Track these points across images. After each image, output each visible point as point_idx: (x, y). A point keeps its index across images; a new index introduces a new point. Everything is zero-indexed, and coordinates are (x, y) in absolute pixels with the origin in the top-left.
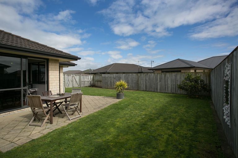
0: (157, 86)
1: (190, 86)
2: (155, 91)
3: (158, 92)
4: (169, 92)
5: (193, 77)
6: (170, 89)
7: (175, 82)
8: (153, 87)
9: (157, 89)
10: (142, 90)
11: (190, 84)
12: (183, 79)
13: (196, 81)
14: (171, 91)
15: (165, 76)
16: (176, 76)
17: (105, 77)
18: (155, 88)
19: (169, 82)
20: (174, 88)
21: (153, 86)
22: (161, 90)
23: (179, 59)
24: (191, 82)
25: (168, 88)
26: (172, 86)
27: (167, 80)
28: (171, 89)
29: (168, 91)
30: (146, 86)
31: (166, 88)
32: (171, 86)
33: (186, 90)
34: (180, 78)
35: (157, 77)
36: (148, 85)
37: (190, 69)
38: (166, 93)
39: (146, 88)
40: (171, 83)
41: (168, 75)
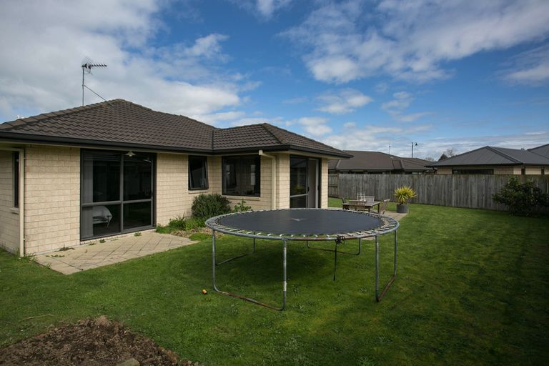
0: (451, 196)
1: (515, 197)
2: (447, 204)
3: (452, 207)
4: (474, 207)
5: (521, 183)
6: (475, 201)
7: (486, 191)
8: (443, 198)
9: (450, 202)
10: (420, 202)
11: (516, 194)
12: (501, 185)
13: (526, 190)
14: (478, 205)
15: (466, 180)
16: (487, 181)
17: (345, 180)
18: (446, 199)
19: (474, 190)
20: (482, 200)
21: (443, 195)
22: (457, 203)
23: (488, 148)
24: (517, 191)
25: (471, 200)
26: (480, 198)
27: (471, 186)
28: (478, 203)
29: (471, 204)
30: (429, 196)
31: (467, 200)
32: (478, 196)
33: (509, 203)
34: (495, 184)
35: (451, 181)
36: (432, 195)
37: (512, 168)
38: (468, 208)
39: (429, 199)
40: (478, 191)
41: (472, 178)
